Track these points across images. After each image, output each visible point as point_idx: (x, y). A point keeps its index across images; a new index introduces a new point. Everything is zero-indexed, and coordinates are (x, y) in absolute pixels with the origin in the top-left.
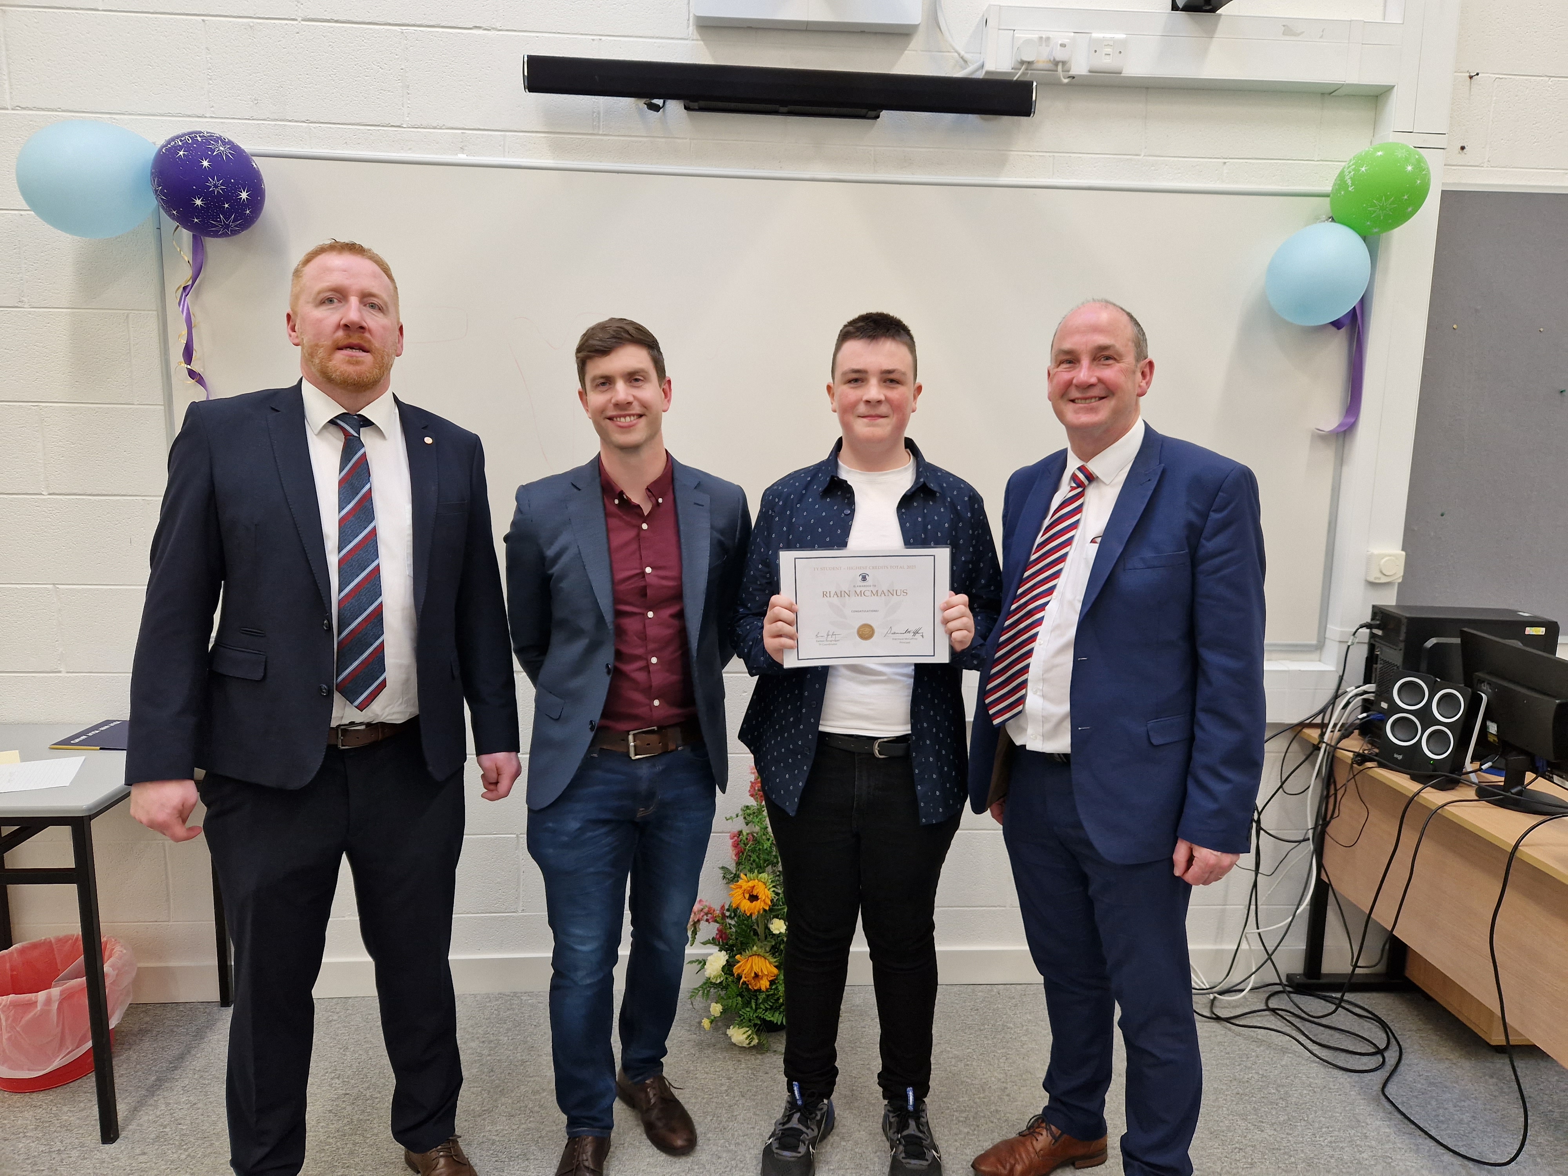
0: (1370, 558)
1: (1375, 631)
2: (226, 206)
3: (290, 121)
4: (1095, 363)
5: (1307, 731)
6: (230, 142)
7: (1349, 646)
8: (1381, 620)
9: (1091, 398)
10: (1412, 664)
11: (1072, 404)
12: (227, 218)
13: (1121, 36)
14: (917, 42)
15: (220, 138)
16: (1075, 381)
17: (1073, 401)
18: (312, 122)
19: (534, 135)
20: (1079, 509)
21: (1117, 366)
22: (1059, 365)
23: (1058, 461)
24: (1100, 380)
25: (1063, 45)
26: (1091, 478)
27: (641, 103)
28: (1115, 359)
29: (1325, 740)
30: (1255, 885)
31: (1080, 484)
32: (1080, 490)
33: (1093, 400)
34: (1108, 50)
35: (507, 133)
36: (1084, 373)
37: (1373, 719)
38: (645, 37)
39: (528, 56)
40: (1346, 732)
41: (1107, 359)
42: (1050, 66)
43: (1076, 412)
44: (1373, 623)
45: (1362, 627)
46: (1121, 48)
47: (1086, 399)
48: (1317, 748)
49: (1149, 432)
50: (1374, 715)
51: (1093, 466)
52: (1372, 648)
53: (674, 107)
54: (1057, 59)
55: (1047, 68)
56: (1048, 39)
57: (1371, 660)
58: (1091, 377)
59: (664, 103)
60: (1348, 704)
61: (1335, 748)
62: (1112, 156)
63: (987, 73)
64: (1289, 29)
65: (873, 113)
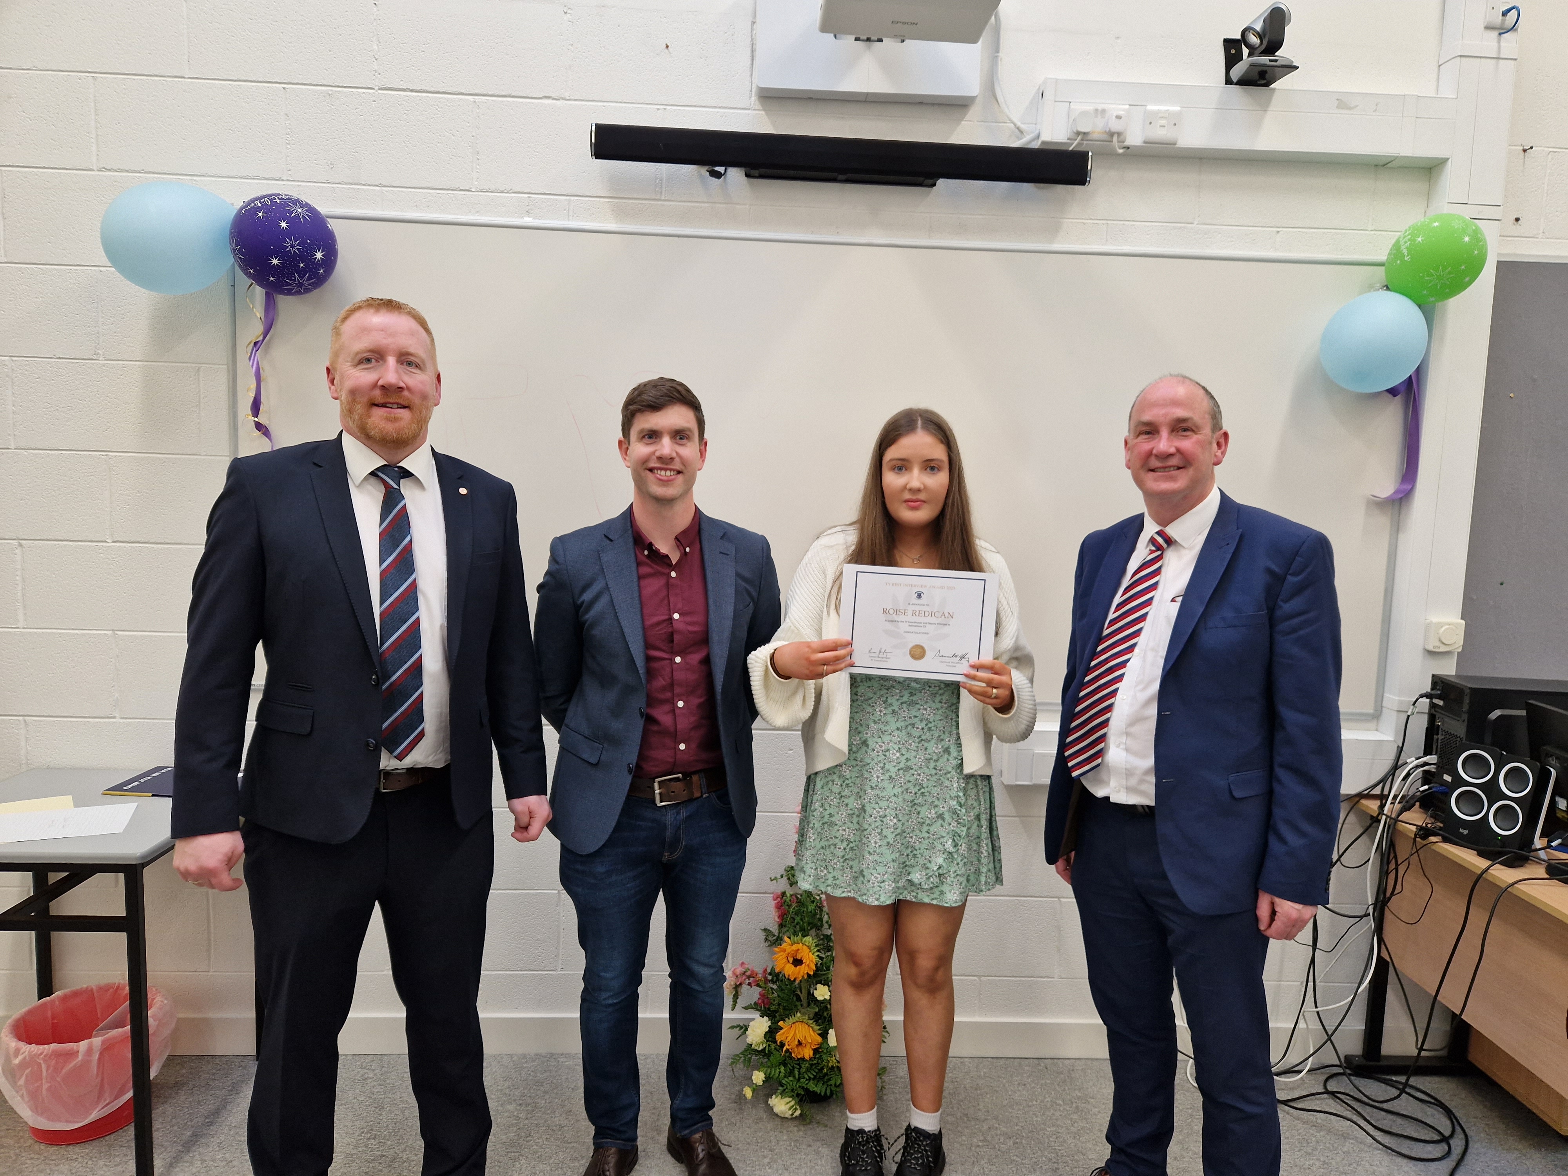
0: (1428, 627)
1: (1435, 701)
2: (302, 265)
3: (364, 185)
4: (1174, 434)
5: (1364, 802)
6: (307, 205)
7: (1409, 716)
8: (1442, 691)
9: (1170, 467)
10: (1476, 736)
11: (1151, 473)
12: (302, 278)
13: (1176, 108)
14: (974, 112)
15: (298, 200)
16: (1154, 451)
17: (1153, 470)
18: (384, 186)
19: (598, 199)
20: (1157, 572)
21: (1195, 437)
22: (1138, 436)
23: (1134, 525)
24: (1178, 450)
25: (1119, 117)
26: (1169, 541)
27: (703, 171)
28: (1193, 431)
29: (1385, 812)
30: (1313, 961)
31: (1159, 548)
32: (1159, 553)
33: (1172, 469)
34: (1163, 122)
35: (572, 198)
36: (1164, 443)
37: (1434, 792)
38: (708, 107)
39: (596, 125)
40: (1407, 804)
41: (1185, 431)
42: (1106, 137)
43: (1156, 480)
44: (1433, 692)
45: (1422, 696)
46: (1174, 121)
47: (1165, 468)
48: (1376, 820)
49: (1225, 500)
50: (1436, 788)
51: (1172, 530)
52: (1432, 718)
53: (735, 175)
54: (1113, 130)
55: (1102, 139)
56: (1103, 111)
57: (1431, 731)
58: (1171, 446)
59: (726, 169)
60: (1408, 775)
61: (1396, 820)
62: (1165, 224)
63: (1043, 143)
64: (1343, 103)
65: (930, 182)
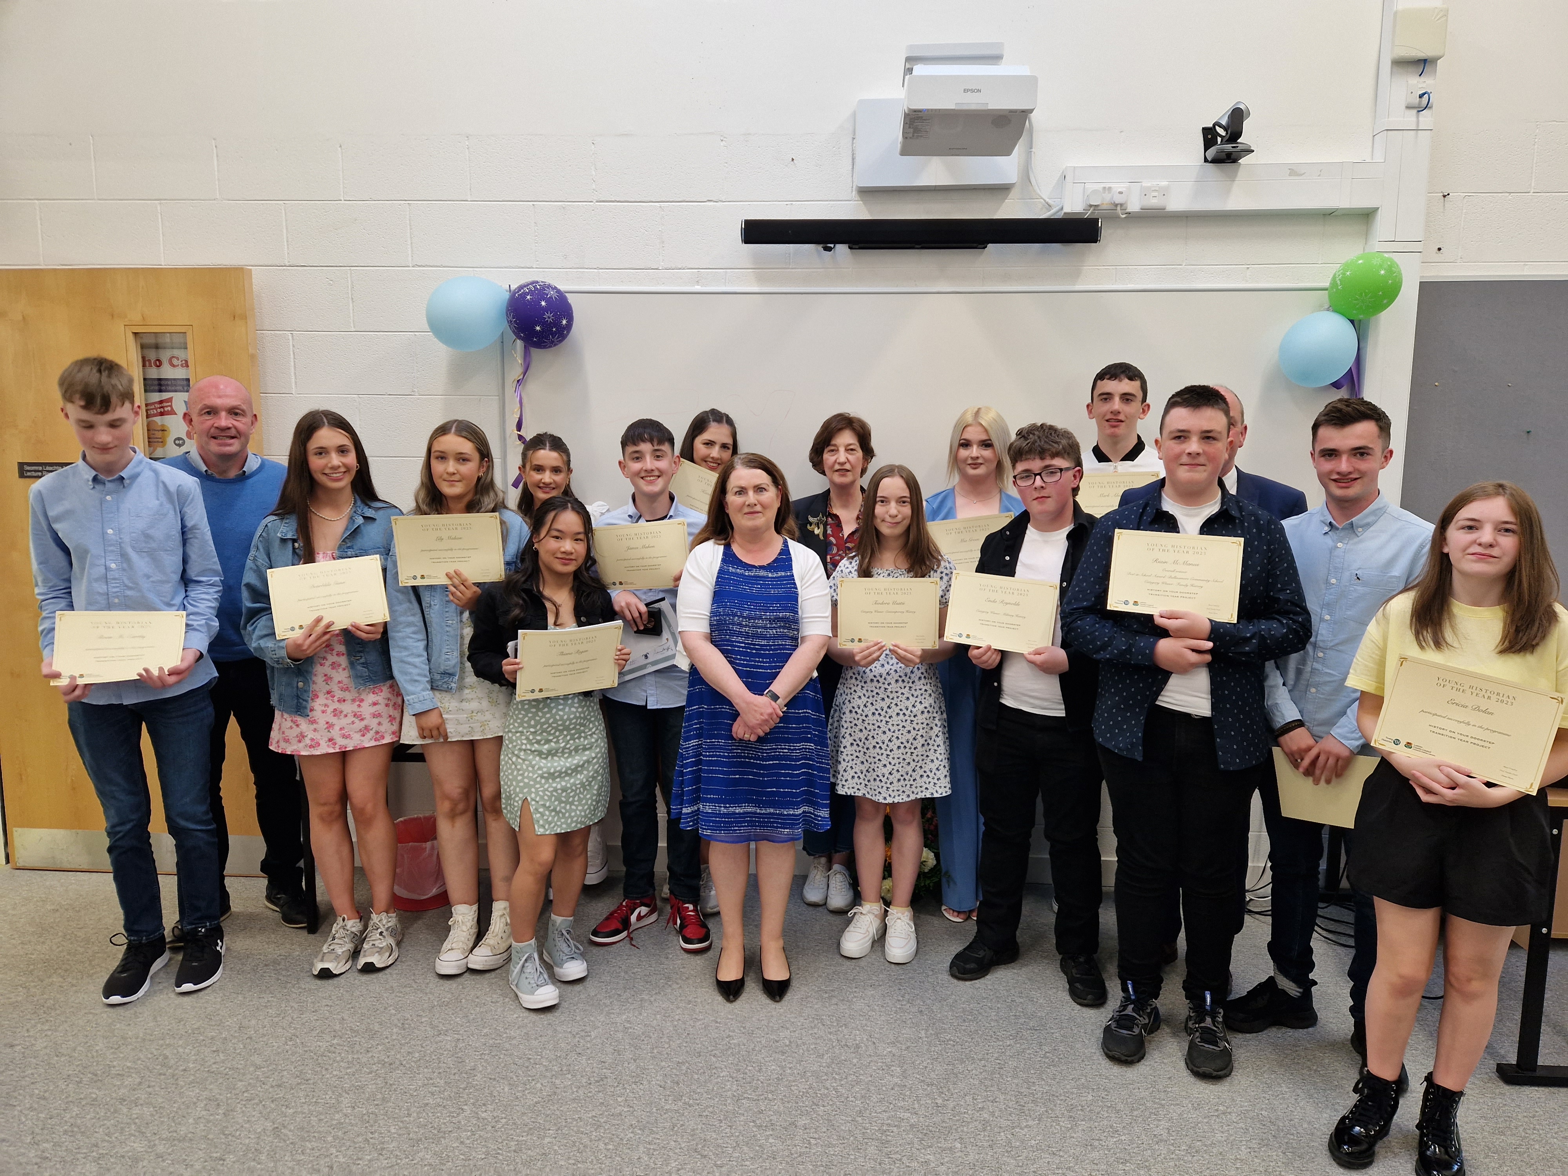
2: (553, 329)
3: (586, 268)
6: (555, 287)
12: (554, 338)
13: (1164, 183)
14: (1014, 193)
15: (550, 285)
18: (599, 269)
19: (745, 270)
25: (1121, 193)
27: (820, 247)
34: (1155, 194)
35: (727, 270)
38: (822, 201)
39: (745, 220)
42: (1112, 207)
46: (1164, 192)
53: (842, 249)
54: (1117, 202)
55: (1109, 209)
56: (1110, 188)
59: (835, 246)
62: (1160, 267)
63: (1065, 213)
64: (1294, 171)
65: (983, 246)
